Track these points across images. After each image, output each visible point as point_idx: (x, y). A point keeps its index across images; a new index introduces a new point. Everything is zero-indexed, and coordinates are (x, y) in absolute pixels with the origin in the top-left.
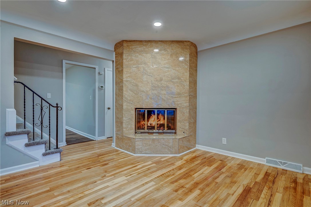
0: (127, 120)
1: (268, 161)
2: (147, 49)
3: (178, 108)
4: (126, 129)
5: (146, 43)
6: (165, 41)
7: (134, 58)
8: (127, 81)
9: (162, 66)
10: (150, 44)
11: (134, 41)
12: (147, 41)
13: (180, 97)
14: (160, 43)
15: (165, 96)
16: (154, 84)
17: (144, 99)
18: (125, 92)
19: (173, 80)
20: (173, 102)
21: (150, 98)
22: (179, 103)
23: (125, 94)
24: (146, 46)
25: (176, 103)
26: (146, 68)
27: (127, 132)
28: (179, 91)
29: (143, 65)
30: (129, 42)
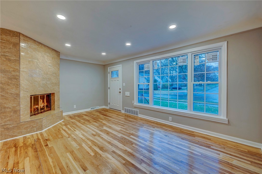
0: (24, 107)
1: (91, 109)
2: (39, 49)
3: (55, 93)
4: (23, 115)
5: (38, 44)
6: (50, 47)
7: (29, 52)
8: (23, 71)
9: (48, 64)
10: (41, 45)
11: (30, 38)
12: (39, 42)
13: (56, 86)
14: (46, 47)
15: (50, 85)
16: (43, 76)
17: (37, 87)
18: (22, 81)
19: (53, 75)
20: (53, 89)
21: (41, 86)
22: (56, 89)
23: (21, 83)
24: (38, 46)
25: (55, 89)
26: (38, 63)
27: (24, 117)
28: (56, 82)
29: (36, 60)
30: (25, 37)
